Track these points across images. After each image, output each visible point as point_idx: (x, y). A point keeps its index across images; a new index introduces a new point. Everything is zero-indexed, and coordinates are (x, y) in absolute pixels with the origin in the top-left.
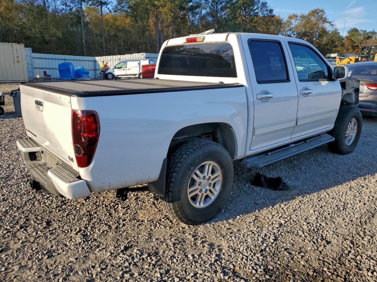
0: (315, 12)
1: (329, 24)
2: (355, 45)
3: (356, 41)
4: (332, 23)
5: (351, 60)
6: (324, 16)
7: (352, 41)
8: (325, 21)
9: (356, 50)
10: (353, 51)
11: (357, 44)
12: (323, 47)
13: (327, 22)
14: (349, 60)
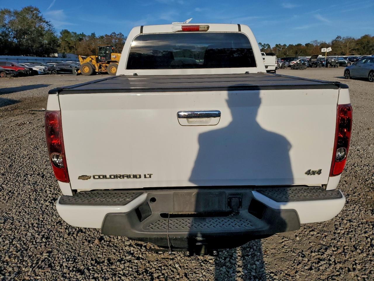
0: (29, 10)
1: (46, 24)
2: (70, 45)
3: (70, 42)
4: (48, 23)
5: (92, 59)
6: (40, 15)
7: (67, 42)
8: (41, 20)
9: (73, 50)
10: (71, 51)
11: (73, 45)
12: (45, 46)
13: (44, 22)
14: (91, 59)
